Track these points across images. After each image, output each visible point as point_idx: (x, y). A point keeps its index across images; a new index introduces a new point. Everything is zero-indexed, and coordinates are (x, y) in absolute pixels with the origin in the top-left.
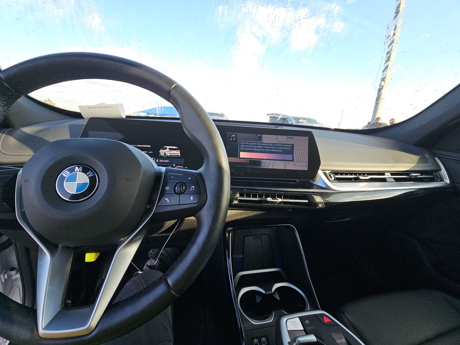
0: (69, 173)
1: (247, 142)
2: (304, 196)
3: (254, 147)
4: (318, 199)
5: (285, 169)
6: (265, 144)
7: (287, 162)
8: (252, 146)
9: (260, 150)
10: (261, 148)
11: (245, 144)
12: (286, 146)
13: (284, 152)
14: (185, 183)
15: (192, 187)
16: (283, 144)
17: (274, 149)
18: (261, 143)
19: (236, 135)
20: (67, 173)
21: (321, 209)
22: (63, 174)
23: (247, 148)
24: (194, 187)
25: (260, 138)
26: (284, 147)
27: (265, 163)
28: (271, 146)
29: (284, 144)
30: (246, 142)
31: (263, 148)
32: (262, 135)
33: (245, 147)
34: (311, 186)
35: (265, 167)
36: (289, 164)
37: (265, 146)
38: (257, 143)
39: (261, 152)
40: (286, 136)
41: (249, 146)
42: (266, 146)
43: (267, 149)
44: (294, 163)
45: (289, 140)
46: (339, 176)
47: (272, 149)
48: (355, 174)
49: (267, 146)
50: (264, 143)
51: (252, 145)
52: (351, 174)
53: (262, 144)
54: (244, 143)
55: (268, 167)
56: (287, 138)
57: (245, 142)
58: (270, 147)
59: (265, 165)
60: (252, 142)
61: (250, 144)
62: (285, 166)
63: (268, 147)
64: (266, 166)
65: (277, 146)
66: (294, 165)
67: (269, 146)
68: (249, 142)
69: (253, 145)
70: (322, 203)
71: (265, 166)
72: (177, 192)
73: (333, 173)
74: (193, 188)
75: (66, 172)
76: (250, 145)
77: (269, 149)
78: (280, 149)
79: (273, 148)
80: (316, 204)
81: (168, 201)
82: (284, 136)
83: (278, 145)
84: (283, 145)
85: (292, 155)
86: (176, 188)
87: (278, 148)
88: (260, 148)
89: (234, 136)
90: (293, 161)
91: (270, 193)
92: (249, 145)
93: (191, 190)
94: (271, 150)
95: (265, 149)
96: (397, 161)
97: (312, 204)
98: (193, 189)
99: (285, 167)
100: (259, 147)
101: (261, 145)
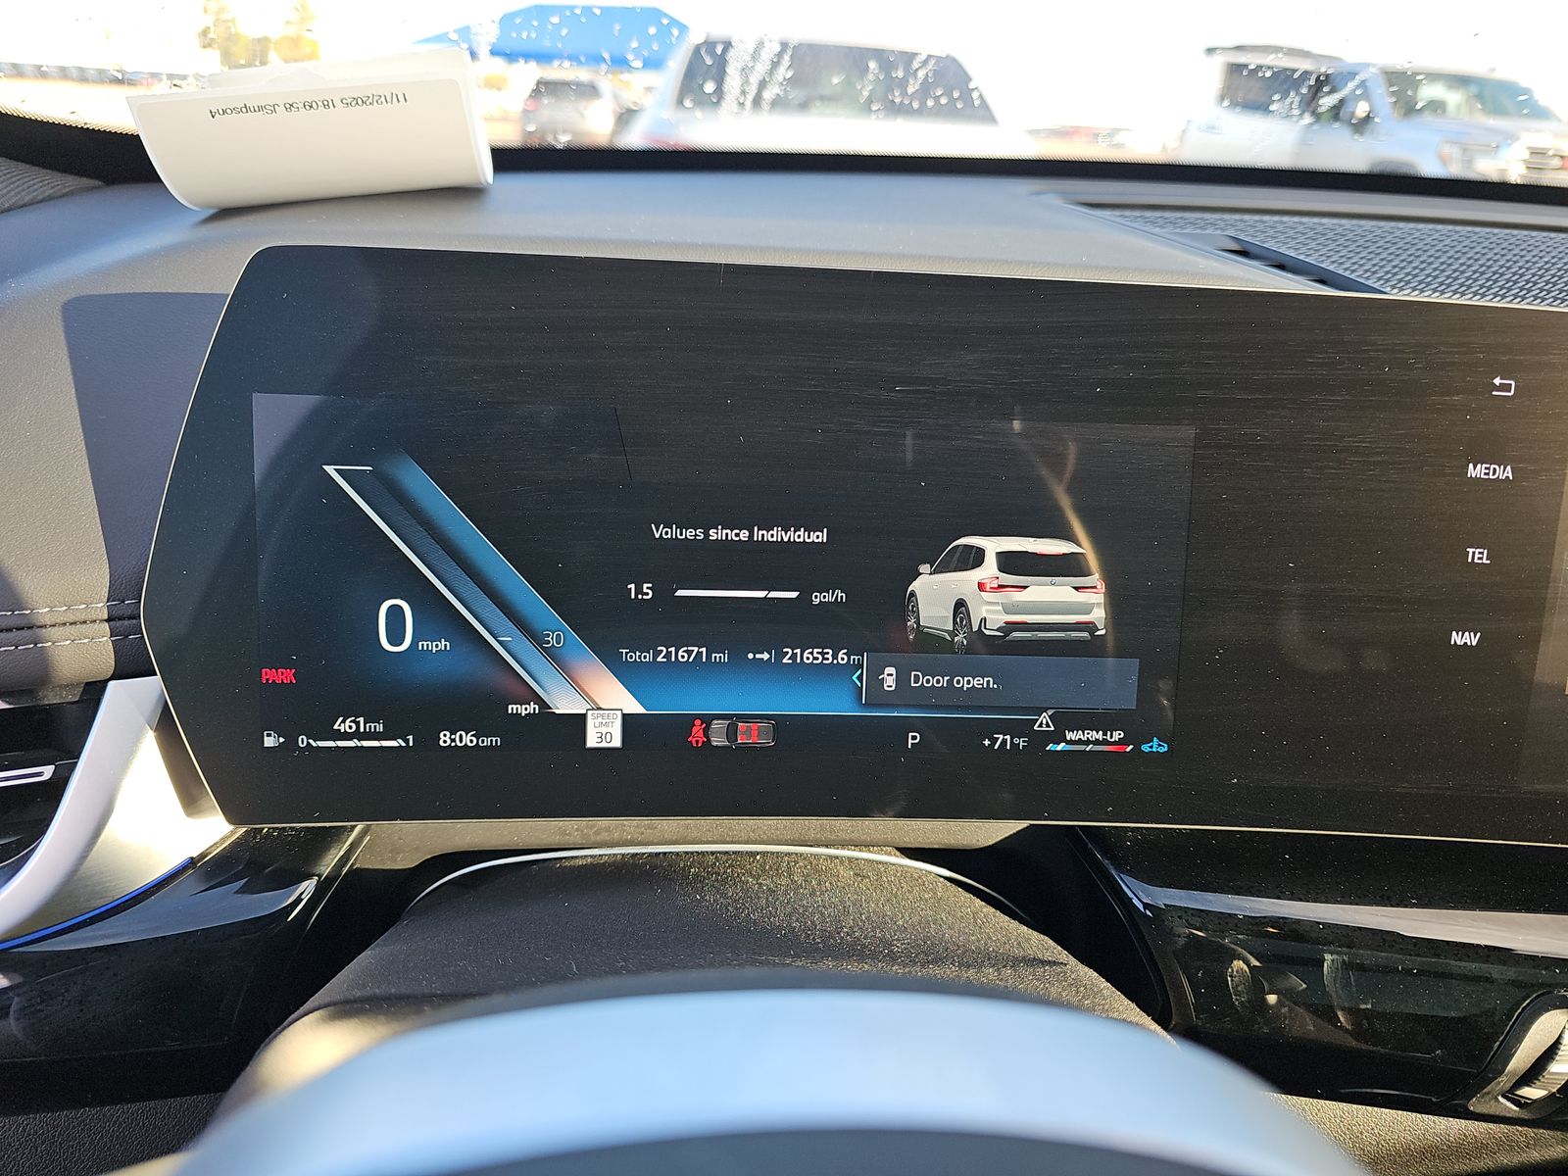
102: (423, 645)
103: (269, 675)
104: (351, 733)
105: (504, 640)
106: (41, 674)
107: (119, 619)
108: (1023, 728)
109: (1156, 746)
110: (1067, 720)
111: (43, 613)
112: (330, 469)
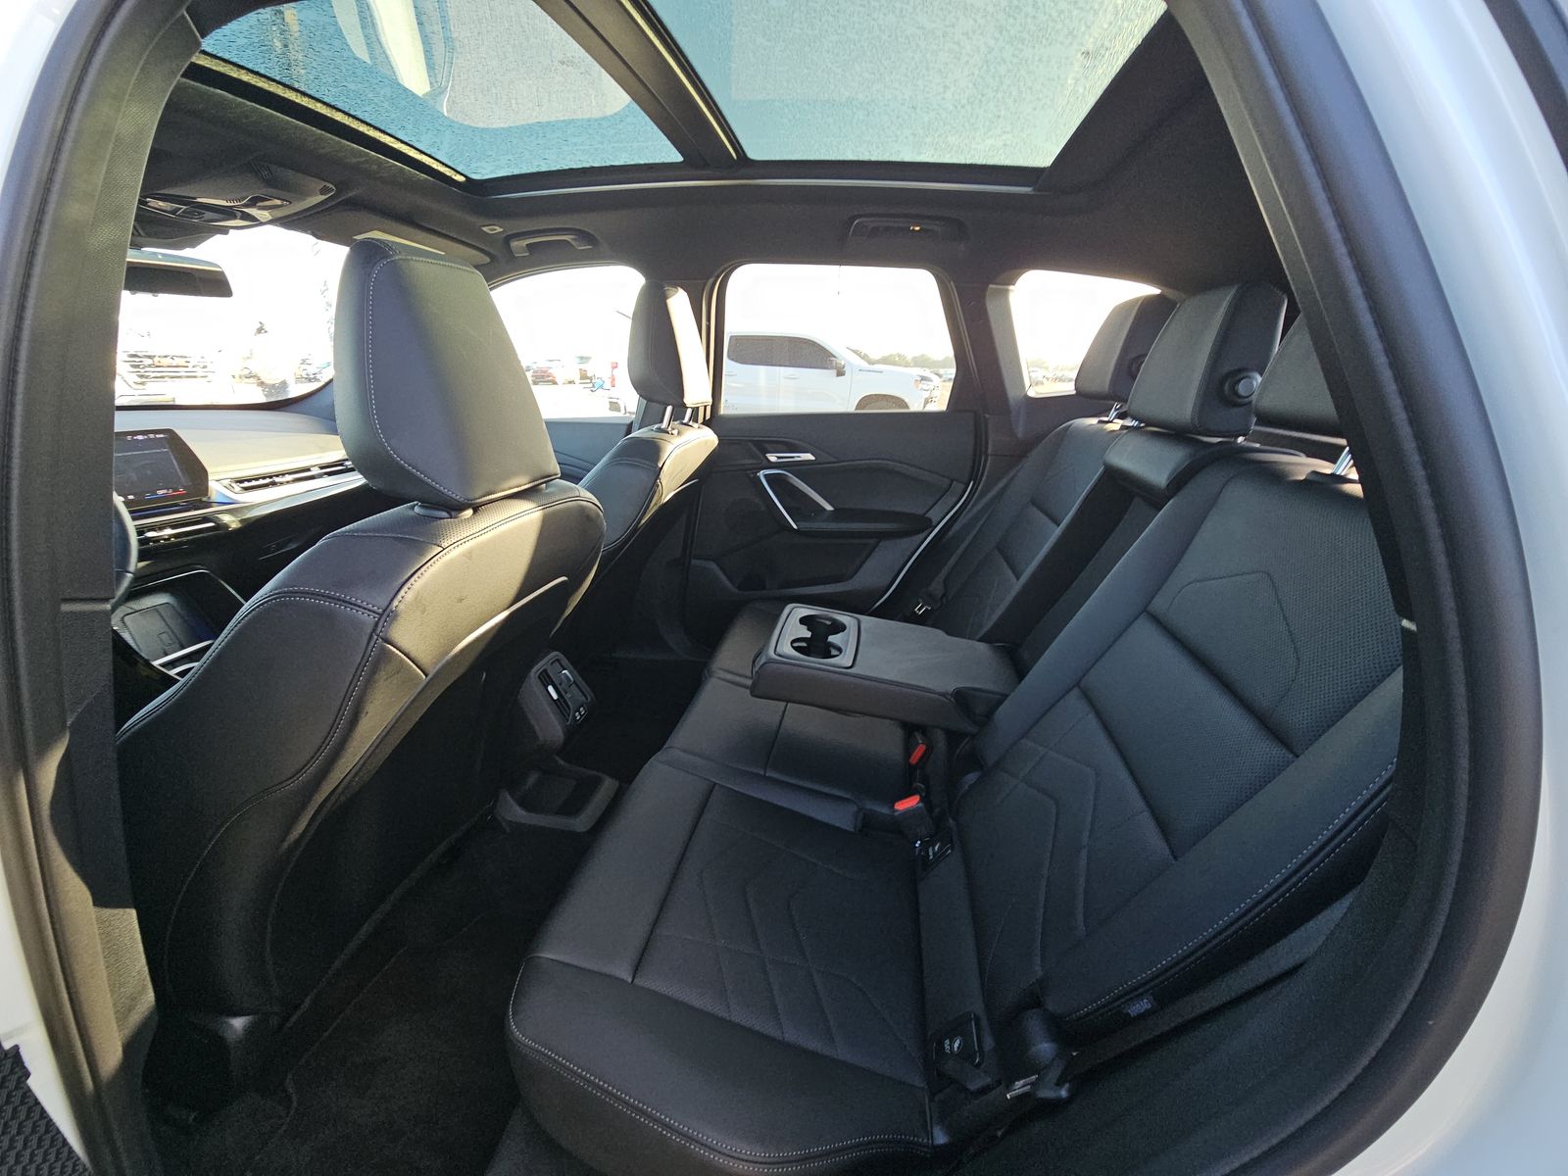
2: (205, 519)
4: (226, 518)
21: (237, 531)
34: (208, 505)
46: (246, 484)
48: (271, 477)
52: (264, 478)
70: (233, 521)
73: (237, 482)
80: (226, 526)
96: (323, 449)
97: (221, 527)
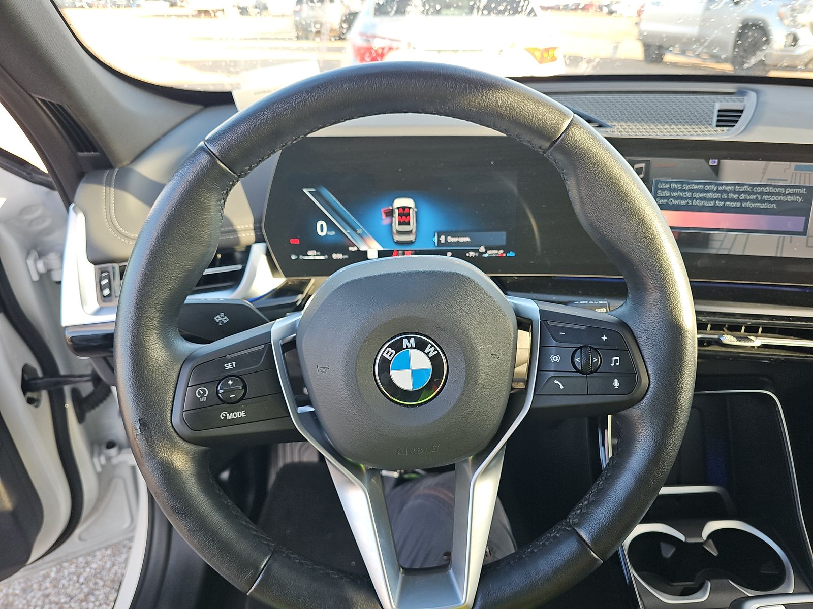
0: (394, 352)
1: (676, 182)
3: (697, 195)
5: (779, 256)
6: (728, 188)
7: (788, 237)
8: (689, 195)
9: (712, 203)
10: (716, 199)
11: (670, 190)
12: (791, 191)
13: (784, 209)
14: (596, 350)
15: (614, 359)
16: (781, 186)
17: (752, 201)
18: (716, 184)
19: (648, 164)
20: (392, 353)
22: (385, 355)
23: (676, 198)
24: (618, 358)
25: (716, 170)
26: (784, 194)
27: (722, 241)
28: (745, 192)
29: (786, 187)
30: (673, 182)
31: (721, 200)
32: (722, 161)
33: (670, 197)
35: (721, 252)
36: (791, 241)
37: (727, 192)
38: (705, 184)
39: (714, 209)
40: (794, 164)
41: (682, 194)
42: (731, 192)
43: (733, 200)
44: (808, 240)
45: (801, 173)
47: (746, 200)
49: (735, 192)
50: (727, 184)
51: (689, 191)
53: (720, 188)
54: (667, 186)
55: (730, 249)
56: (797, 168)
57: (670, 183)
58: (743, 196)
59: (722, 244)
60: (692, 183)
61: (687, 187)
62: (780, 247)
63: (736, 196)
64: (724, 249)
65: (762, 194)
66: (807, 246)
67: (739, 193)
68: (682, 183)
69: (693, 191)
71: (719, 249)
72: (580, 369)
74: (616, 361)
75: (389, 351)
76: (685, 191)
77: (738, 200)
78: (769, 202)
79: (752, 197)
81: (562, 387)
82: (789, 163)
83: (767, 190)
84: (782, 190)
85: (804, 218)
86: (577, 360)
87: (766, 197)
88: (712, 199)
89: (643, 165)
90: (804, 233)
91: (727, 322)
92: (682, 190)
93: (612, 365)
94: (744, 204)
95: (728, 200)
98: (618, 364)
99: (777, 250)
100: (710, 195)
101: (718, 191)
102: (329, 233)
103: (292, 241)
104: (312, 255)
105: (347, 232)
106: (237, 242)
107: (257, 229)
108: (476, 251)
109: (511, 254)
110: (487, 248)
111: (238, 227)
112: (305, 191)
